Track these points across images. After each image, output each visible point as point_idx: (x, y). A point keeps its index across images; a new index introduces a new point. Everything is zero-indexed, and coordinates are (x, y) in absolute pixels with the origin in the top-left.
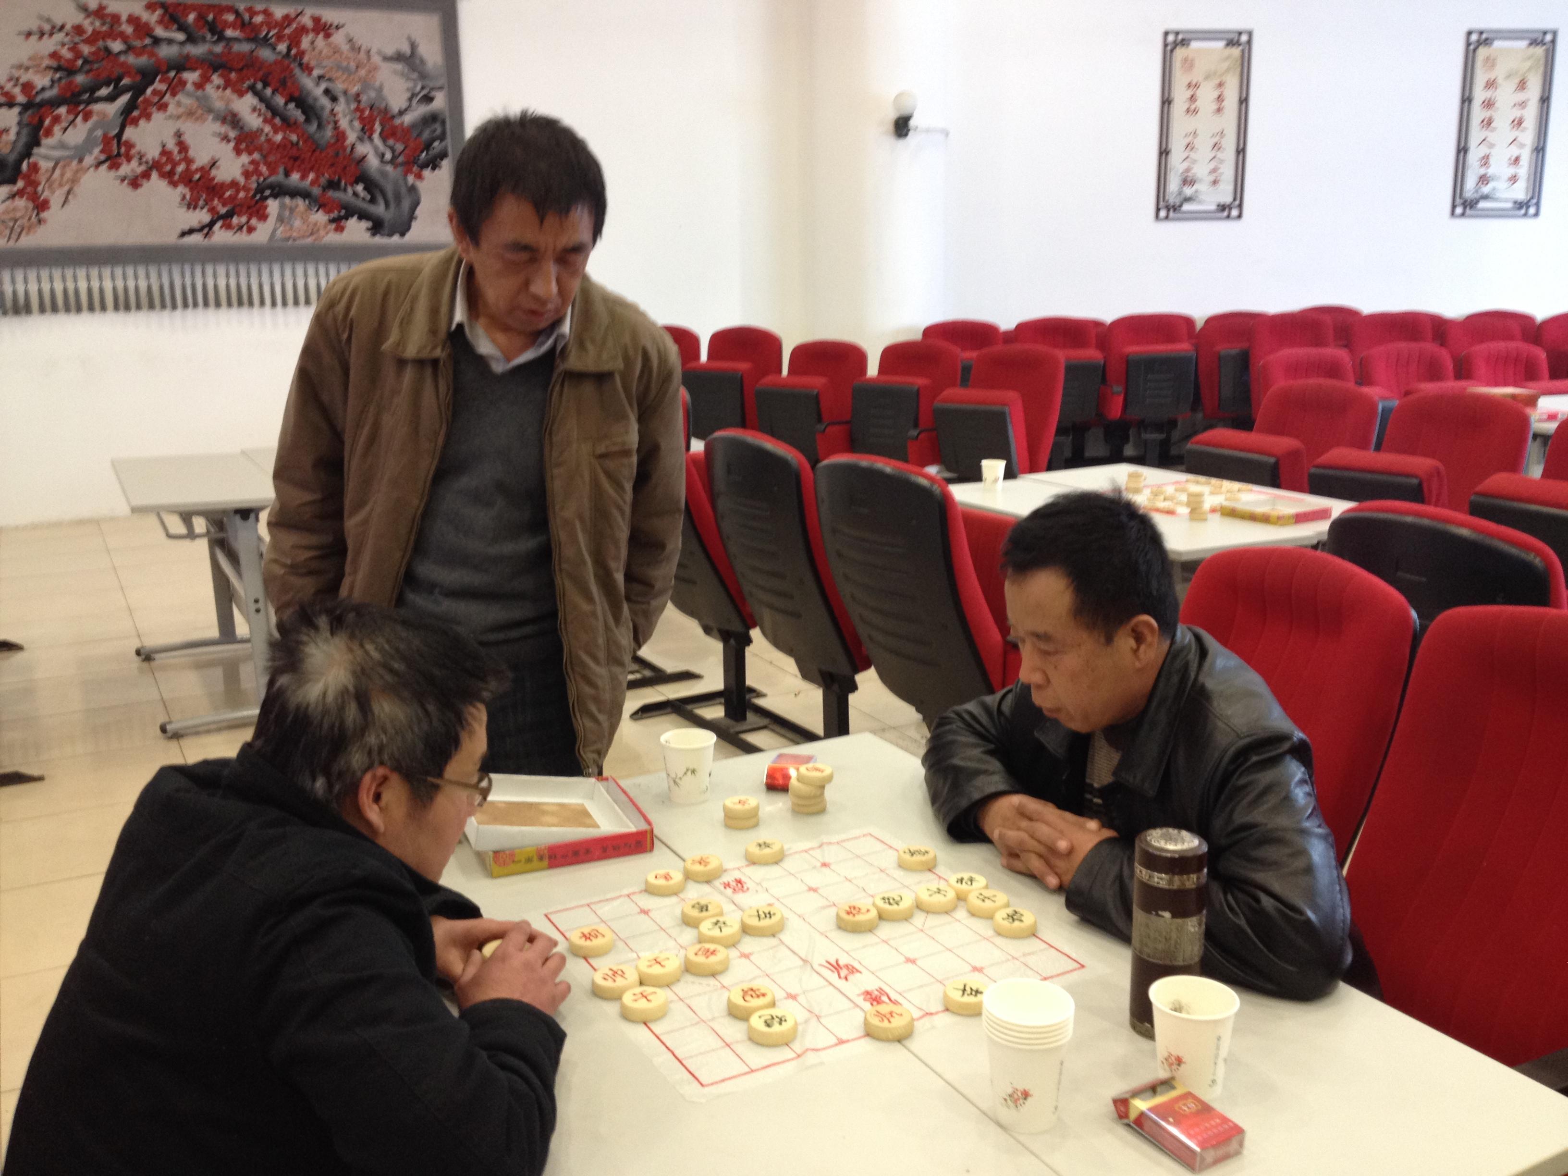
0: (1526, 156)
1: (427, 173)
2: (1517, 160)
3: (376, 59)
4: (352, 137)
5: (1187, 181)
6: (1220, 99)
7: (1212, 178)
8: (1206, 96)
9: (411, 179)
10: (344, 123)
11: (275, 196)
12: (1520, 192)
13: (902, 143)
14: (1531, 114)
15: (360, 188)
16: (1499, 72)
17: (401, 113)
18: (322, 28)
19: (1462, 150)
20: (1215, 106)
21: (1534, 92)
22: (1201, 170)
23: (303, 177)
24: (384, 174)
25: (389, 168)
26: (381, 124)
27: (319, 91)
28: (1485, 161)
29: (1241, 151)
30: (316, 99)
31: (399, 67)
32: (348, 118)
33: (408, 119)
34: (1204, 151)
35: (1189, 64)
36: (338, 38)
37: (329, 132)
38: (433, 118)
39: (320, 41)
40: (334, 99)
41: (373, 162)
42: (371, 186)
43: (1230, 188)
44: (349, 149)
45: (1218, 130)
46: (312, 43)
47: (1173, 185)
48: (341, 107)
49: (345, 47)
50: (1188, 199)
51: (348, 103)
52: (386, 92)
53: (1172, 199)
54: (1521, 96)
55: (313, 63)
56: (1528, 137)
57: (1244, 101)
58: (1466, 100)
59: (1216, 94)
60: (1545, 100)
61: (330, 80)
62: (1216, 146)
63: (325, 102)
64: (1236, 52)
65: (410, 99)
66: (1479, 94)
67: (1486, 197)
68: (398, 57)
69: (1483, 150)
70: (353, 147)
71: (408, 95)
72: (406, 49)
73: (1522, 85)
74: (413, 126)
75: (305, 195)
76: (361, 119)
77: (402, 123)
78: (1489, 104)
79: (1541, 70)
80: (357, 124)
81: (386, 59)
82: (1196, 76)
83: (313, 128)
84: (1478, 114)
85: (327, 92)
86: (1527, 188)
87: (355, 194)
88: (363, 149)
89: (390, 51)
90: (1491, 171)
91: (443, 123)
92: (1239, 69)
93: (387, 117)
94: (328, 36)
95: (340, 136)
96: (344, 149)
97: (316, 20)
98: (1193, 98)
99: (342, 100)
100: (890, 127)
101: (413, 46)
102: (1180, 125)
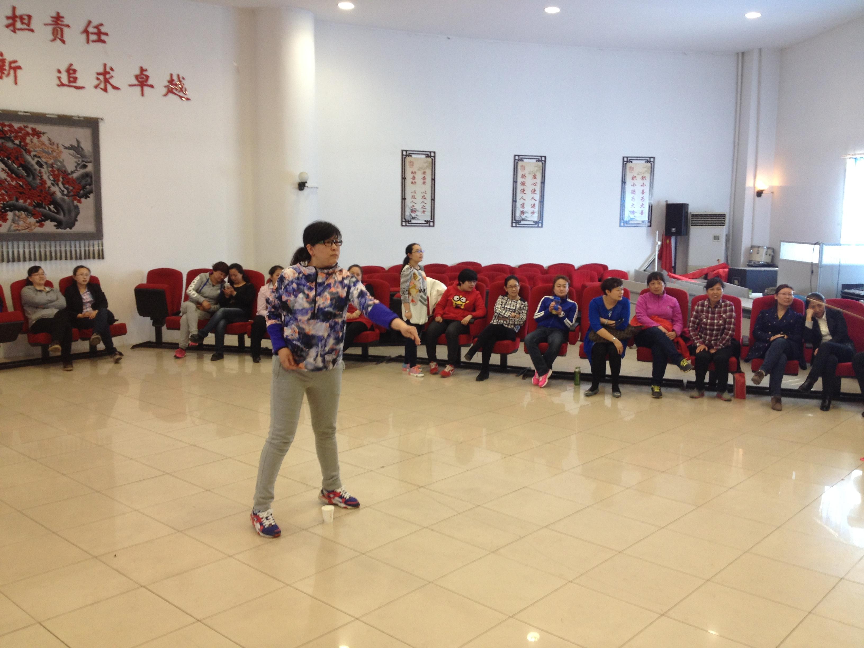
0: (537, 203)
1: (83, 200)
2: (534, 205)
3: (61, 148)
4: (49, 183)
5: (413, 211)
6: (424, 178)
7: (423, 210)
8: (419, 176)
9: (75, 202)
10: (45, 177)
11: (11, 211)
12: (535, 217)
13: (301, 192)
14: (538, 188)
15: (52, 207)
16: (526, 172)
17: (72, 172)
18: (37, 134)
19: (514, 201)
20: (422, 181)
21: (539, 180)
22: (418, 207)
23: (25, 201)
24: (63, 200)
25: (66, 198)
26: (63, 178)
27: (33, 162)
28: (523, 205)
29: (433, 200)
30: (32, 166)
31: (71, 152)
32: (48, 174)
33: (75, 175)
34: (419, 198)
35: (412, 163)
36: (44, 139)
37: (38, 181)
38: (87, 175)
39: (35, 140)
40: (41, 166)
41: (59, 195)
42: (58, 206)
43: (430, 214)
44: (47, 189)
45: (423, 191)
46: (32, 139)
47: (408, 212)
48: (44, 170)
49: (47, 143)
50: (413, 218)
51: (47, 167)
52: (65, 164)
53: (407, 218)
54: (534, 181)
55: (32, 149)
56: (537, 197)
57: (433, 180)
58: (515, 182)
59: (422, 176)
60: (543, 183)
61: (39, 157)
62: (424, 197)
63: (37, 167)
64: (430, 160)
65: (76, 167)
66: (520, 180)
67: (523, 220)
68: (72, 148)
69: (522, 201)
70: (49, 187)
71: (76, 164)
72: (75, 144)
73: (535, 177)
74: (78, 178)
75: (25, 210)
76: (54, 175)
77: (72, 177)
78: (523, 184)
79: (541, 171)
80: (51, 178)
81: (66, 148)
82: (415, 169)
83: (30, 179)
84: (519, 187)
85: (38, 163)
86: (538, 217)
87: (50, 210)
88: (54, 189)
89: (67, 145)
90: (525, 210)
91: (91, 177)
92: (431, 167)
93: (65, 174)
94: (39, 137)
95: (44, 182)
96: (45, 188)
97: (34, 130)
98: (414, 178)
99: (45, 166)
100: (297, 186)
101: (78, 142)
102: (410, 188)
